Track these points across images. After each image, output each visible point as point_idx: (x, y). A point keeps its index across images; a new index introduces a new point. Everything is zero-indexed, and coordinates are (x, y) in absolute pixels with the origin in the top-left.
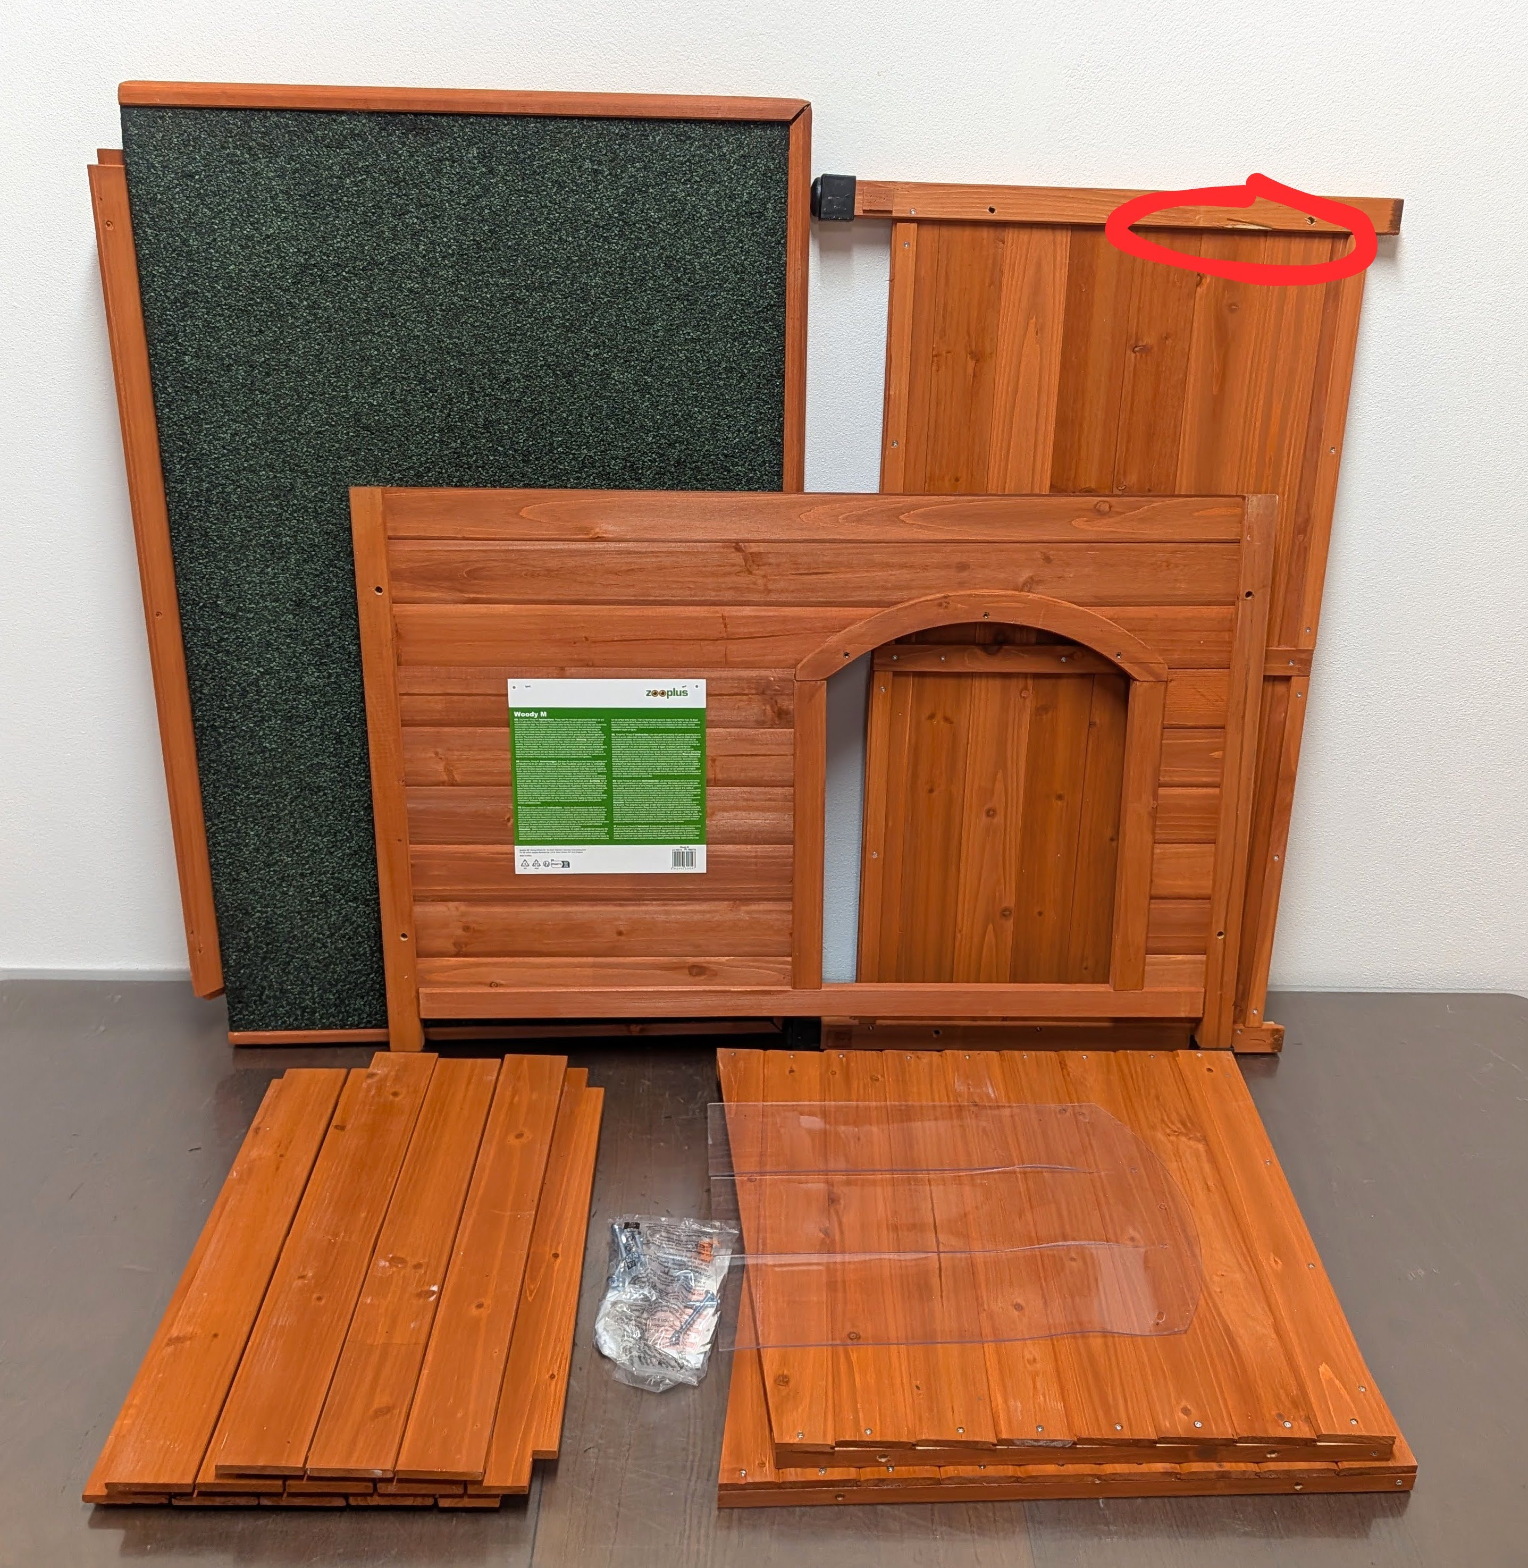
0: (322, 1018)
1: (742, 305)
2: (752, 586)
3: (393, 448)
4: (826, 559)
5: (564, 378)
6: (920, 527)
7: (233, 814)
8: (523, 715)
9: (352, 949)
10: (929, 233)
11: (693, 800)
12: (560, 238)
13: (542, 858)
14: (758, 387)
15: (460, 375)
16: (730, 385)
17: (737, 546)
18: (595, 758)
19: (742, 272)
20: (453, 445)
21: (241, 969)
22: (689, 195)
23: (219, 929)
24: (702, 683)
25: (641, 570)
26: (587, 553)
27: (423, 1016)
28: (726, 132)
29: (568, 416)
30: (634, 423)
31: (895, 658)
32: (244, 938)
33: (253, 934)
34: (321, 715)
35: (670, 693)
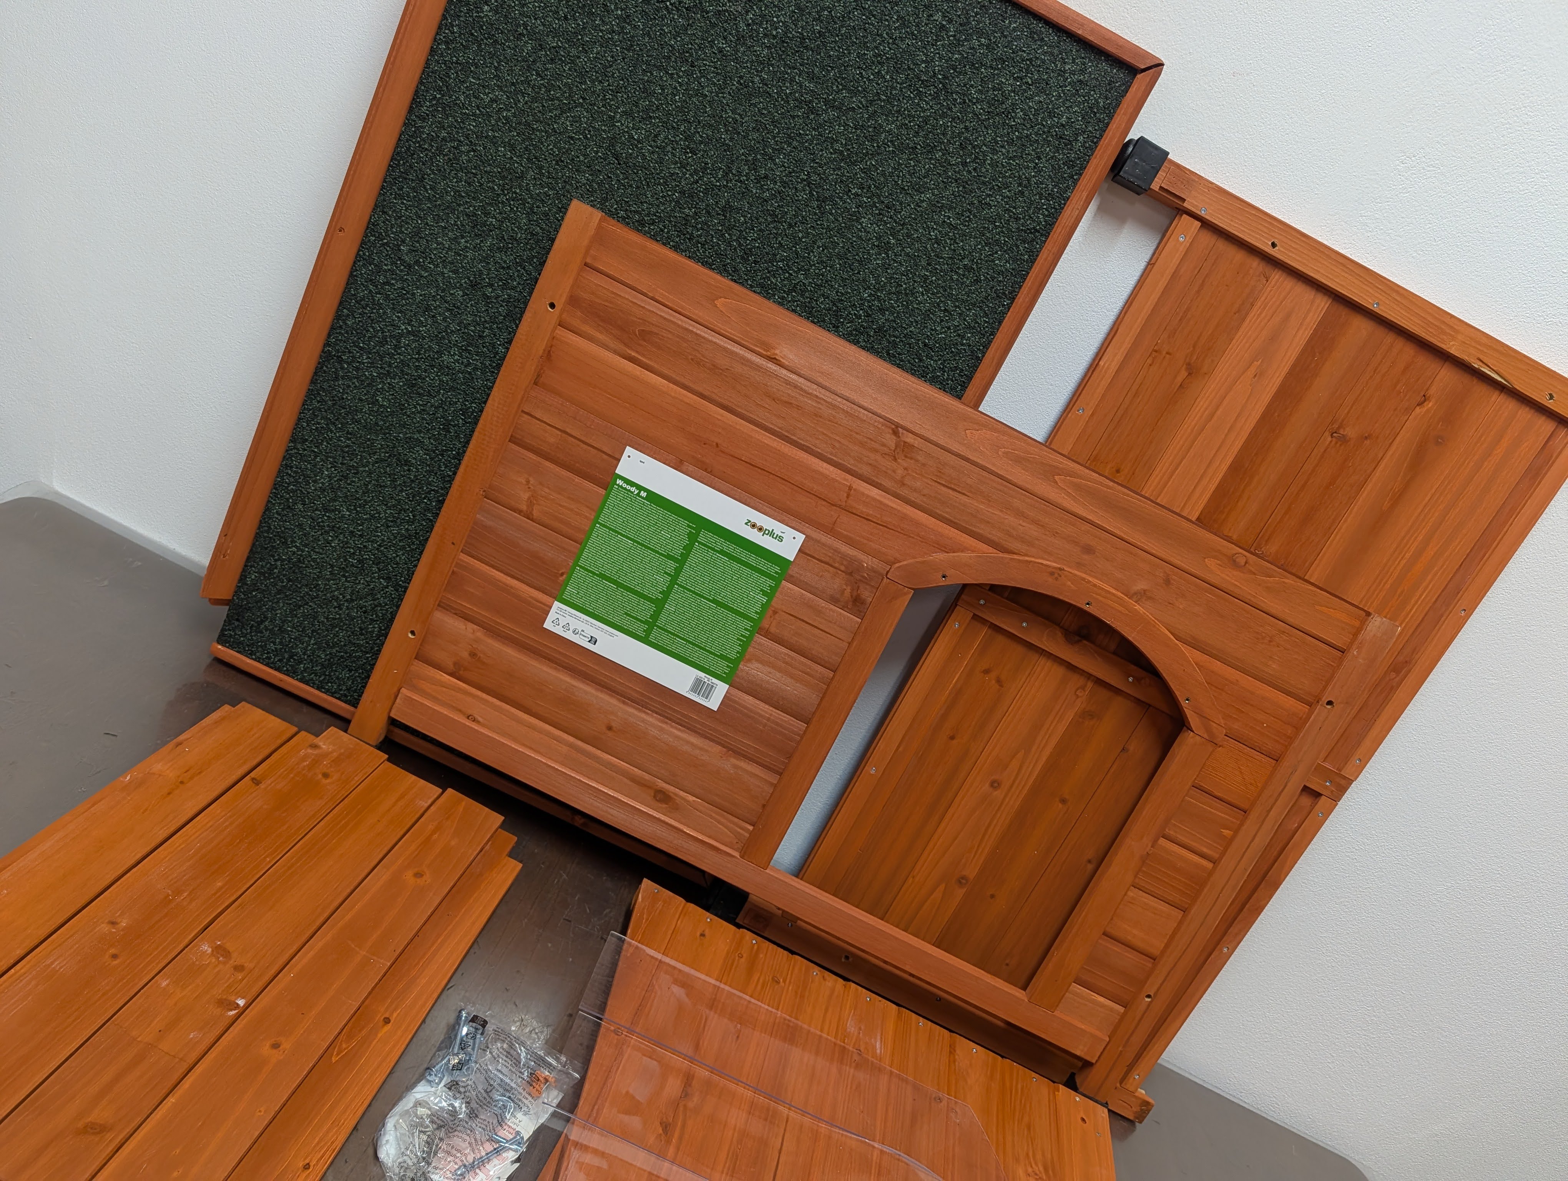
0: (305, 670)
1: (1010, 217)
2: (890, 472)
3: (631, 186)
4: (969, 481)
5: (817, 200)
6: (1069, 495)
7: (317, 447)
8: (625, 485)
9: (364, 622)
10: (1207, 238)
11: (738, 639)
12: (879, 72)
13: (575, 624)
14: (986, 298)
15: (725, 150)
16: (962, 283)
17: (896, 429)
18: (669, 557)
19: (1026, 187)
20: (687, 211)
21: (254, 591)
22: (1014, 92)
23: (254, 545)
24: (801, 537)
25: (798, 407)
26: (758, 368)
27: (392, 715)
28: (1077, 51)
29: (803, 237)
30: (859, 273)
31: (982, 602)
32: (271, 565)
33: (281, 565)
34: (443, 396)
35: (767, 532)
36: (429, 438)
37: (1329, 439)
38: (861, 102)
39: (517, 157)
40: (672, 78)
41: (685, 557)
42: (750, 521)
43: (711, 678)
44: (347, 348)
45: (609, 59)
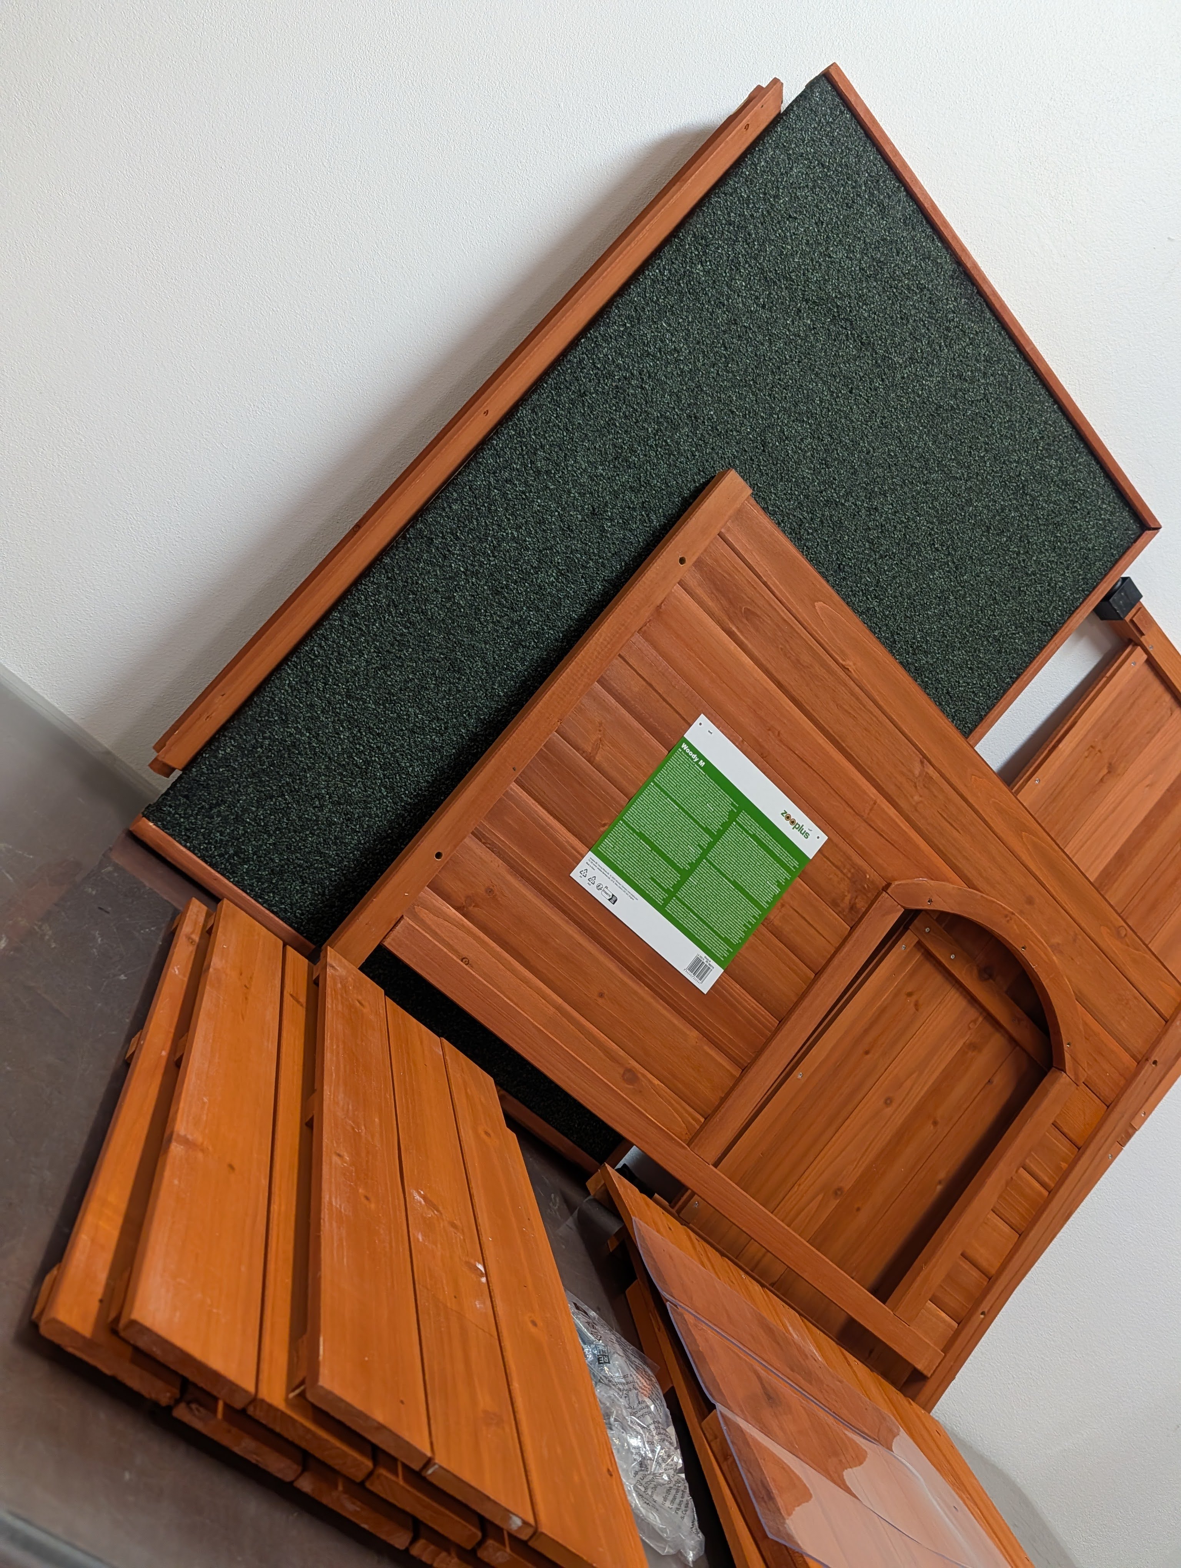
1: (1036, 608)
2: (908, 795)
4: (964, 820)
6: (1028, 850)
8: (688, 751)
11: (745, 925)
13: (601, 879)
17: (923, 759)
18: (707, 830)
22: (1066, 510)
23: (242, 711)
24: (824, 838)
25: (854, 719)
26: (832, 673)
27: (384, 943)
31: (927, 930)
32: (257, 741)
33: (269, 745)
34: (524, 613)
35: (797, 826)
36: (494, 652)
38: (963, 475)
39: (679, 410)
40: (832, 395)
41: (721, 833)
42: (786, 813)
43: (710, 959)
44: (442, 533)
45: (787, 357)
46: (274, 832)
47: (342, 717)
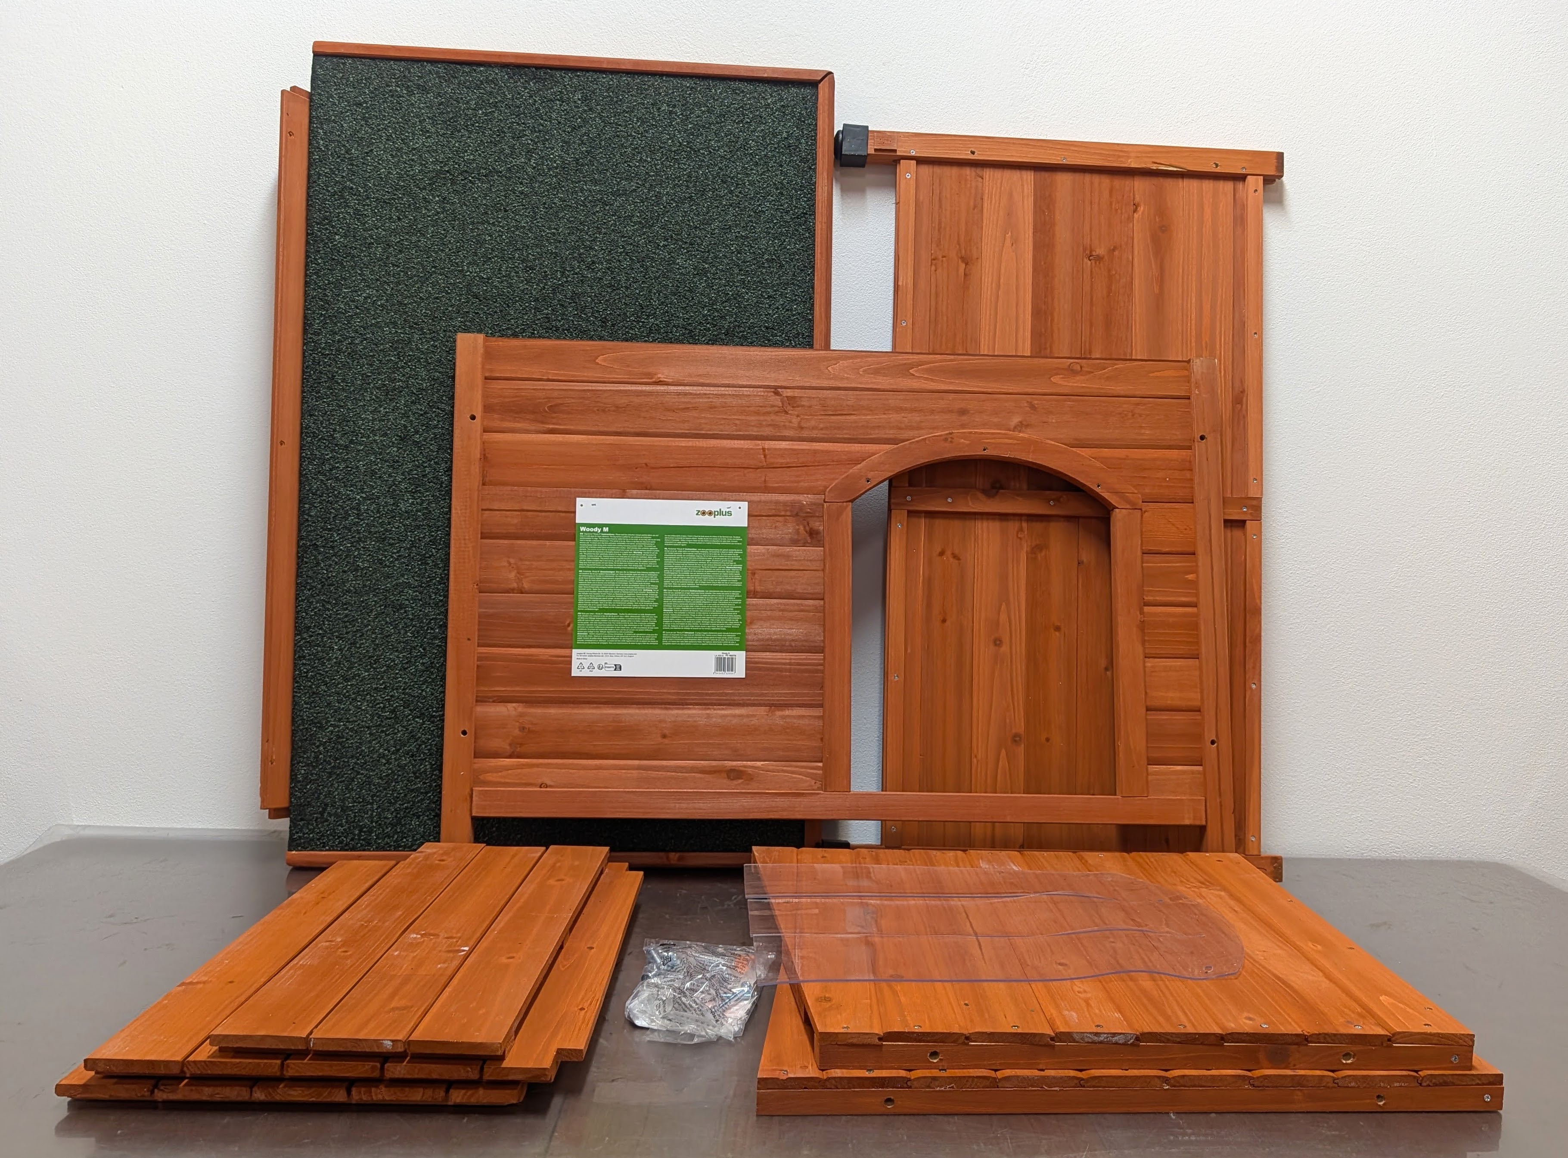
1: (782, 213)
2: (787, 424)
3: (496, 312)
4: (849, 403)
5: (638, 262)
6: (926, 379)
7: (321, 629)
8: (588, 530)
10: (925, 170)
11: (735, 610)
12: (641, 158)
13: (596, 661)
14: (794, 275)
15: (555, 257)
16: (771, 273)
17: (776, 390)
19: (782, 188)
20: (545, 311)
21: (307, 785)
22: (741, 131)
23: (293, 742)
24: (744, 506)
25: (695, 408)
26: (650, 393)
27: (474, 814)
28: (770, 88)
29: (640, 292)
30: (693, 299)
31: (908, 498)
32: (315, 752)
33: (324, 749)
34: (411, 537)
35: (717, 513)
36: (413, 577)
37: (1089, 262)
38: (638, 183)
39: (400, 329)
40: (494, 226)
41: (661, 563)
42: (699, 511)
43: (727, 652)
44: (318, 535)
45: (443, 232)
46: (372, 799)
47: (353, 696)
